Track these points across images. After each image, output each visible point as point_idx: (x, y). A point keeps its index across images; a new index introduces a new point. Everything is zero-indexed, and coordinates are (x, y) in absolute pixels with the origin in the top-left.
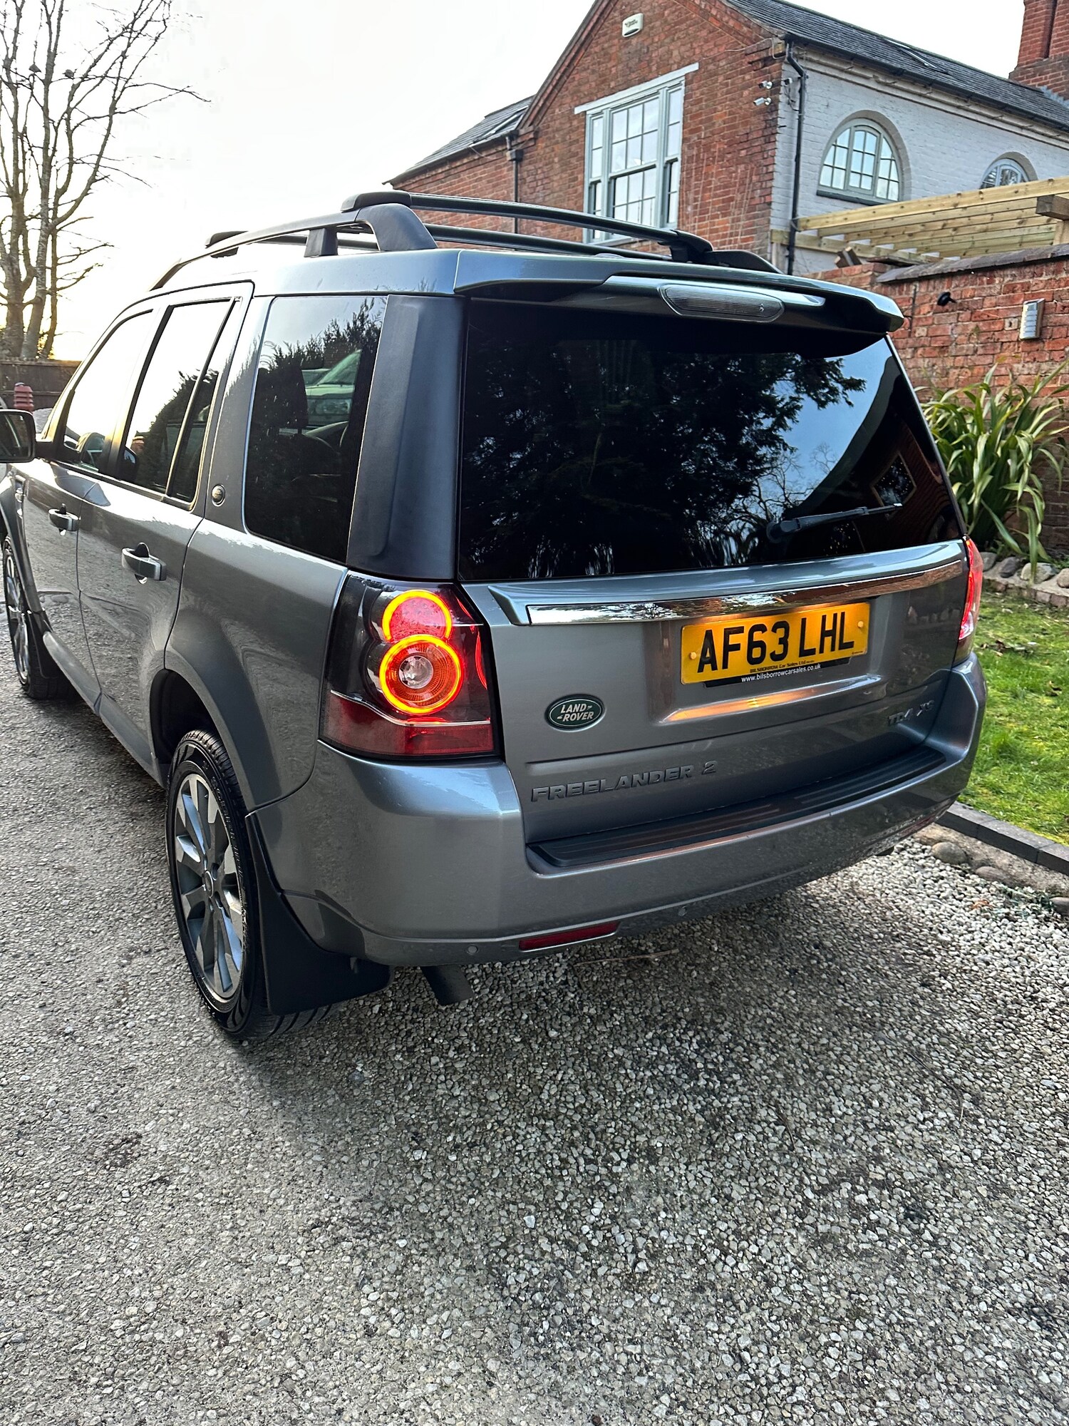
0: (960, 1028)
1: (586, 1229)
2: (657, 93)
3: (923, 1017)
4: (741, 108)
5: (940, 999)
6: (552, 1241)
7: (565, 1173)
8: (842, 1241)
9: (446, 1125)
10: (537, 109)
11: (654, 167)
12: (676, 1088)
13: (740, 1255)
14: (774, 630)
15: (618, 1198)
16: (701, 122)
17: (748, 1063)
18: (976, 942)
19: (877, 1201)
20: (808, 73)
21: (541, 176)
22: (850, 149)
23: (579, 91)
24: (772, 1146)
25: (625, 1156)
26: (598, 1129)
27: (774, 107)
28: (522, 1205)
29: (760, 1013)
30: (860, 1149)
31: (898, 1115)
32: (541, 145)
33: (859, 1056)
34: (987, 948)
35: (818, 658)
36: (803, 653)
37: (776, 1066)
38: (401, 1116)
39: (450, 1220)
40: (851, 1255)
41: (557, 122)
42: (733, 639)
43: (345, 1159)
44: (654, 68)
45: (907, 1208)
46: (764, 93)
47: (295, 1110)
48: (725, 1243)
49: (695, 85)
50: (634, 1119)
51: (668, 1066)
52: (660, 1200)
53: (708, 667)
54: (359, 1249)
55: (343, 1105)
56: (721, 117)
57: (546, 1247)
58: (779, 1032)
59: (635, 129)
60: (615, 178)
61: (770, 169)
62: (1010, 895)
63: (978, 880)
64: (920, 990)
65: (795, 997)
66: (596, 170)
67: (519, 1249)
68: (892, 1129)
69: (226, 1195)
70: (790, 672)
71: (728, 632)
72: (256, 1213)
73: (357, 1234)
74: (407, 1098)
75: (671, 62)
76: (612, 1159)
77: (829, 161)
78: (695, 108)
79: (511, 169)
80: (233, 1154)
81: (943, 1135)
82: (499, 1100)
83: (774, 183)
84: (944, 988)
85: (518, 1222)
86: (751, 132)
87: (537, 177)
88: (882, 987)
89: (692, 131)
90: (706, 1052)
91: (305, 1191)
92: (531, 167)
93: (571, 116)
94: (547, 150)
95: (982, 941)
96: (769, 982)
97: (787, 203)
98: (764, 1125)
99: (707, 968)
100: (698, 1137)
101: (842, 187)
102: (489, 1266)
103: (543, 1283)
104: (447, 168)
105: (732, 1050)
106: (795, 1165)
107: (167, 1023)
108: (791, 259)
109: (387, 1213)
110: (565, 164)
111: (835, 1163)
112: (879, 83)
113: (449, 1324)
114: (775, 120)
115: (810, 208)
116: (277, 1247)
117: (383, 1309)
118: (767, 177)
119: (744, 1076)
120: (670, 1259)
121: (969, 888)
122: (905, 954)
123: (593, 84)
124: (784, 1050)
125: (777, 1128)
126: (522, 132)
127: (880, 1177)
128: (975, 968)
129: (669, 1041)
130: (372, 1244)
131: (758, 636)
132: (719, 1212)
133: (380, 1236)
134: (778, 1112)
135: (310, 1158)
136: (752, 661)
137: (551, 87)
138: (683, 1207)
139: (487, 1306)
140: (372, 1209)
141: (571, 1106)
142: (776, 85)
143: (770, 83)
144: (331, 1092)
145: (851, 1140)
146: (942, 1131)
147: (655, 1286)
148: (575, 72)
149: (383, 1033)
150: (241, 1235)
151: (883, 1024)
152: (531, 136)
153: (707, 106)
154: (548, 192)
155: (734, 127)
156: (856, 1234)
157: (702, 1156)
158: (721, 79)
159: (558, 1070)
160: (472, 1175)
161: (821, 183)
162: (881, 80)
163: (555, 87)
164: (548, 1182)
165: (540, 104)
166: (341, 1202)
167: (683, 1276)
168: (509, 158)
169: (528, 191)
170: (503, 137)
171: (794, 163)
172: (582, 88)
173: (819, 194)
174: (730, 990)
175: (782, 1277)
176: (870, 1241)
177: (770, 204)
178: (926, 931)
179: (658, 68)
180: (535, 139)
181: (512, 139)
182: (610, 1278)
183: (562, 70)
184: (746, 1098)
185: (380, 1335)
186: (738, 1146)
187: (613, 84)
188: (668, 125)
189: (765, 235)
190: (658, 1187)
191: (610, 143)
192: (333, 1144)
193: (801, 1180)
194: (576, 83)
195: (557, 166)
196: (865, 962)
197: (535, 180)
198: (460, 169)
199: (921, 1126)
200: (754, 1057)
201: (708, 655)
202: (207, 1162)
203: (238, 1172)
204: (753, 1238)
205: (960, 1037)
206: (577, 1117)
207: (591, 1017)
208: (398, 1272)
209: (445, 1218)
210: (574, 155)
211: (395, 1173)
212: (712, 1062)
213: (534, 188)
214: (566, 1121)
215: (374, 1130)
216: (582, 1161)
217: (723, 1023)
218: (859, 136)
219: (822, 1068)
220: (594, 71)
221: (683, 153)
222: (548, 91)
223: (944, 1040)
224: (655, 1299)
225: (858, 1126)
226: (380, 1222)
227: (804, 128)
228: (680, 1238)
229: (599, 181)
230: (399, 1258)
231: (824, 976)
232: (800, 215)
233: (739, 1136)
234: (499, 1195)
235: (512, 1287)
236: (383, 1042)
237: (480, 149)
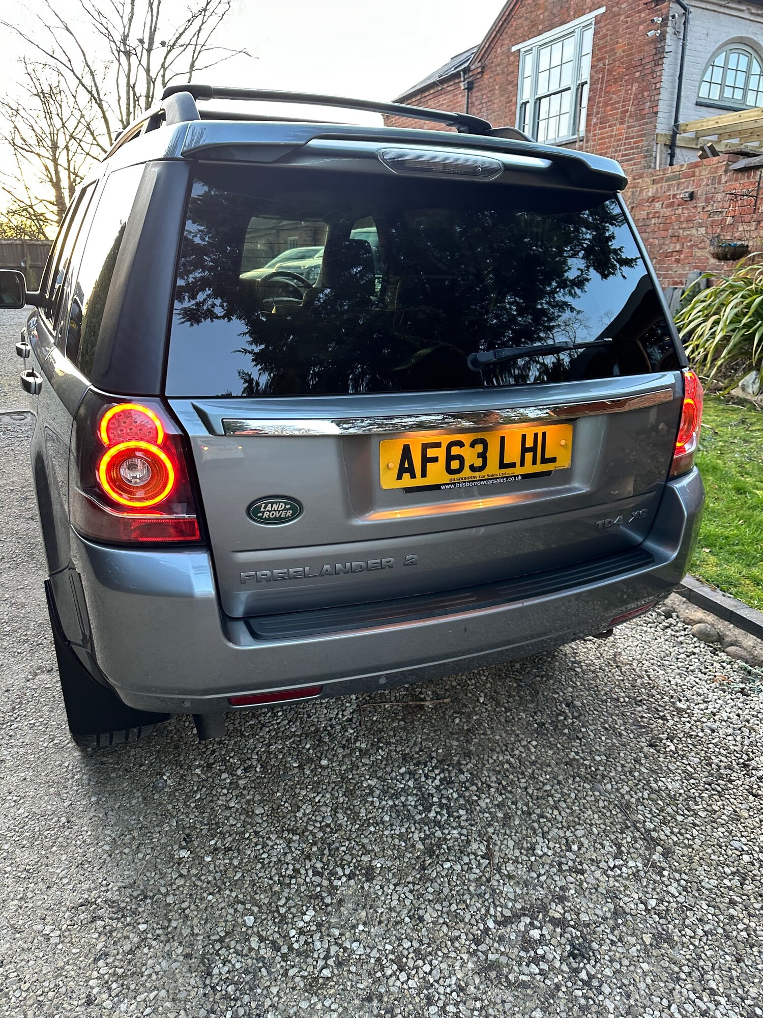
0: (670, 787)
1: (293, 933)
2: (574, 32)
3: (641, 773)
4: (637, 40)
5: (662, 759)
6: (262, 939)
7: (293, 881)
8: (505, 970)
9: (214, 829)
10: (485, 49)
11: (569, 89)
12: (409, 817)
13: (414, 972)
14: (472, 445)
15: (330, 908)
16: (606, 52)
17: (476, 801)
18: (708, 711)
19: (548, 937)
20: (691, 9)
21: (486, 100)
22: (725, 68)
23: (516, 34)
24: (473, 876)
25: (347, 872)
26: (333, 846)
27: (662, 37)
28: (248, 906)
29: (501, 758)
30: (549, 887)
31: (592, 860)
32: (486, 76)
33: (574, 803)
34: (716, 718)
35: (518, 471)
36: (502, 465)
37: (500, 806)
38: (183, 820)
39: (187, 912)
40: (510, 984)
41: (499, 59)
42: (431, 453)
43: (127, 851)
44: (572, 13)
45: (574, 948)
46: (655, 27)
47: (106, 806)
48: (404, 960)
49: (602, 24)
50: (365, 841)
51: (409, 797)
52: (364, 914)
53: (406, 476)
54: (108, 928)
55: (142, 806)
56: (621, 47)
57: (254, 945)
58: (511, 777)
59: (556, 61)
60: (540, 99)
61: (658, 86)
62: (749, 673)
63: (725, 658)
64: (646, 749)
65: (535, 747)
66: (526, 93)
67: (233, 944)
68: (582, 872)
69: (28, 871)
70: (490, 482)
71: (425, 447)
72: (44, 888)
73: (112, 915)
74: (193, 805)
75: (585, 7)
76: (337, 873)
77: (707, 78)
78: (601, 42)
79: (463, 96)
80: (46, 837)
81: (627, 883)
82: (262, 814)
83: (661, 97)
84: (668, 750)
85: (240, 920)
86: (644, 58)
87: (483, 101)
88: (614, 744)
89: (599, 60)
90: (445, 788)
91: (87, 874)
92: (479, 94)
93: (509, 54)
94: (491, 80)
95: (715, 710)
96: (518, 732)
97: (670, 112)
98: (472, 857)
99: (469, 716)
100: (413, 861)
101: (717, 98)
102: (203, 955)
103: (241, 977)
104: (419, 98)
105: (467, 789)
106: (487, 896)
107: (40, 728)
108: (672, 156)
109: (141, 900)
110: (503, 90)
111: (522, 898)
112: (752, 14)
113: (153, 1003)
114: (663, 47)
115: (690, 116)
116: (48, 919)
117: (107, 982)
118: (655, 92)
119: (470, 812)
120: (353, 969)
121: (715, 664)
122: (642, 717)
123: (526, 28)
124: (511, 792)
125: (481, 861)
126: (473, 67)
127: (557, 915)
128: (701, 734)
129: (417, 776)
130: (120, 925)
131: (455, 451)
132: (409, 931)
133: (128, 919)
134: (488, 847)
135: (101, 847)
136: (449, 471)
137: (495, 33)
138: (380, 922)
139: (189, 991)
140: (131, 895)
141: (318, 825)
142: (665, 21)
143: (660, 19)
144: (138, 794)
145: (543, 878)
146: (627, 879)
147: (332, 991)
148: (513, 20)
149: (193, 750)
150: (26, 905)
151: (603, 777)
152: (479, 70)
153: (611, 39)
154: (491, 111)
155: (631, 54)
156: (520, 965)
157: (410, 879)
158: (622, 18)
159: (318, 793)
160: (218, 875)
161: (700, 95)
162: (753, 11)
163: (498, 32)
164: (277, 888)
165: (487, 46)
166: (110, 887)
167: (359, 985)
168: (463, 88)
169: (476, 112)
170: (458, 72)
171: (677, 81)
172: (518, 32)
173: (698, 104)
174: (482, 736)
175: (442, 997)
176: (531, 974)
177: (656, 113)
178: (666, 698)
179: (575, 12)
180: (482, 72)
181: (465, 73)
182: (297, 979)
183: (503, 19)
184: (465, 832)
185: (97, 1005)
186: (443, 874)
187: (540, 27)
188: (580, 56)
189: (652, 137)
190: (366, 902)
191: (537, 72)
192: (123, 837)
193: (488, 911)
194: (513, 28)
195: (497, 92)
196: (606, 722)
197: (481, 103)
198: (428, 98)
199: (609, 872)
200: (483, 796)
201: (406, 465)
202: (25, 842)
203: (43, 853)
204: (429, 958)
205: (668, 795)
206: (320, 835)
207: (361, 751)
208: (131, 952)
209: (184, 910)
210: (511, 83)
211: (159, 867)
212: (448, 798)
213: (480, 109)
214: (310, 837)
215: (158, 829)
216: (310, 873)
217: (467, 764)
218: (733, 57)
219: (538, 811)
220: (527, 18)
221: (592, 77)
222: (493, 36)
223: (654, 796)
224: (327, 1003)
225: (553, 866)
226: (133, 907)
227: (687, 52)
228: (368, 950)
229: (528, 102)
230: (136, 940)
231: (566, 731)
232: (681, 121)
233: (447, 865)
234: (234, 894)
235: (215, 977)
236: (191, 757)
237: (442, 82)
